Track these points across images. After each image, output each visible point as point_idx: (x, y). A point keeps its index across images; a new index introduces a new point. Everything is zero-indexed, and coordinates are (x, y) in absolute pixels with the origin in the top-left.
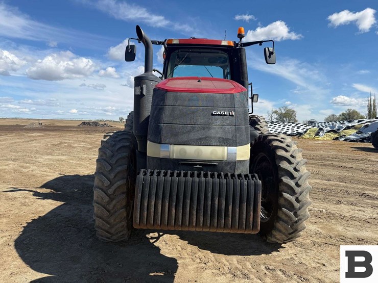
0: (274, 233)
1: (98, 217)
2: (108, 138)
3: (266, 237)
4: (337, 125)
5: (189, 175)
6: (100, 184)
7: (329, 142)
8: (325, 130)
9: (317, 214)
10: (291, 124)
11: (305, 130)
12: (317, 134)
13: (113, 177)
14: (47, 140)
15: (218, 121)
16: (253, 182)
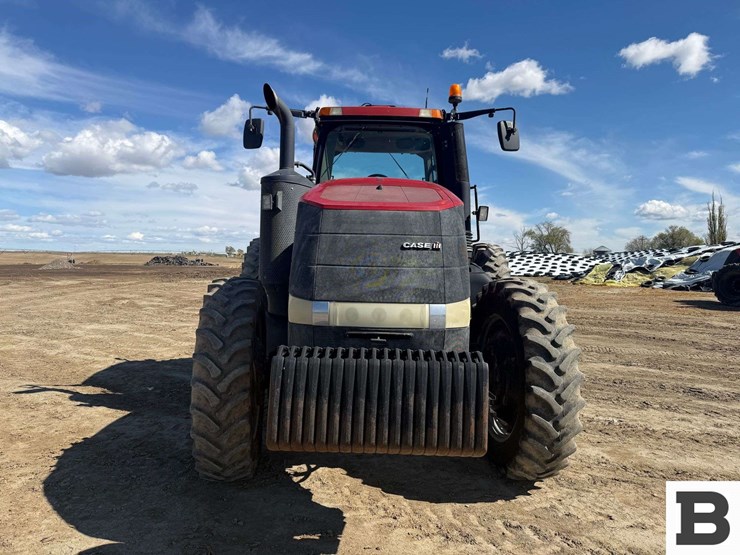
0: (520, 460)
1: (198, 434)
2: (216, 290)
3: (506, 470)
4: (648, 258)
5: (363, 354)
6: (203, 375)
7: (633, 291)
8: (625, 267)
9: (602, 428)
10: (560, 256)
11: (587, 268)
12: (611, 276)
13: (226, 361)
14: (87, 293)
15: (413, 260)
16: (474, 365)
